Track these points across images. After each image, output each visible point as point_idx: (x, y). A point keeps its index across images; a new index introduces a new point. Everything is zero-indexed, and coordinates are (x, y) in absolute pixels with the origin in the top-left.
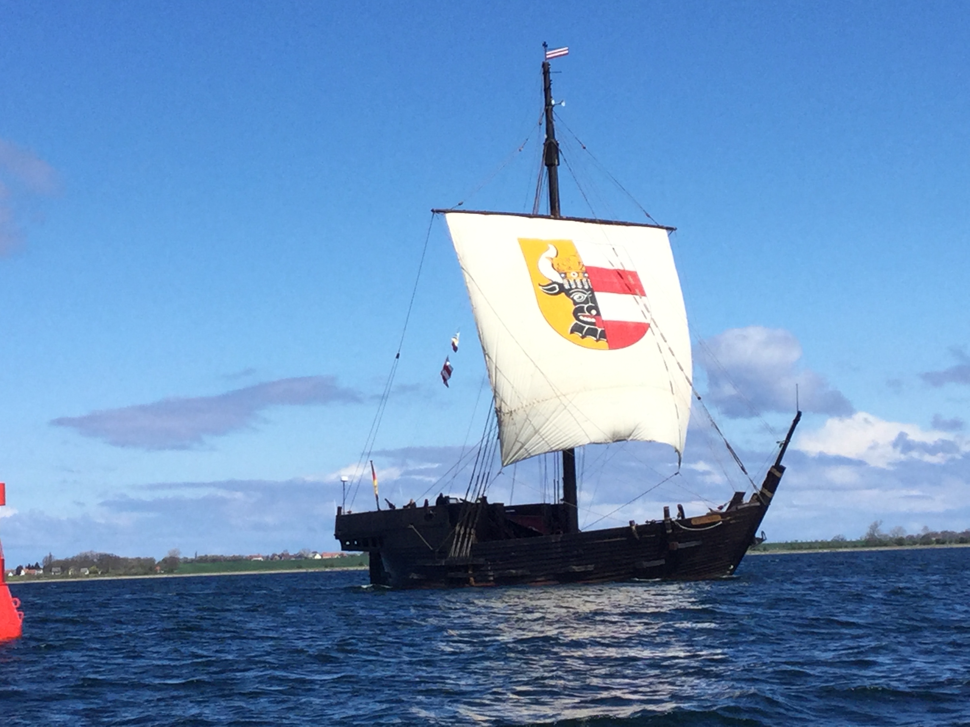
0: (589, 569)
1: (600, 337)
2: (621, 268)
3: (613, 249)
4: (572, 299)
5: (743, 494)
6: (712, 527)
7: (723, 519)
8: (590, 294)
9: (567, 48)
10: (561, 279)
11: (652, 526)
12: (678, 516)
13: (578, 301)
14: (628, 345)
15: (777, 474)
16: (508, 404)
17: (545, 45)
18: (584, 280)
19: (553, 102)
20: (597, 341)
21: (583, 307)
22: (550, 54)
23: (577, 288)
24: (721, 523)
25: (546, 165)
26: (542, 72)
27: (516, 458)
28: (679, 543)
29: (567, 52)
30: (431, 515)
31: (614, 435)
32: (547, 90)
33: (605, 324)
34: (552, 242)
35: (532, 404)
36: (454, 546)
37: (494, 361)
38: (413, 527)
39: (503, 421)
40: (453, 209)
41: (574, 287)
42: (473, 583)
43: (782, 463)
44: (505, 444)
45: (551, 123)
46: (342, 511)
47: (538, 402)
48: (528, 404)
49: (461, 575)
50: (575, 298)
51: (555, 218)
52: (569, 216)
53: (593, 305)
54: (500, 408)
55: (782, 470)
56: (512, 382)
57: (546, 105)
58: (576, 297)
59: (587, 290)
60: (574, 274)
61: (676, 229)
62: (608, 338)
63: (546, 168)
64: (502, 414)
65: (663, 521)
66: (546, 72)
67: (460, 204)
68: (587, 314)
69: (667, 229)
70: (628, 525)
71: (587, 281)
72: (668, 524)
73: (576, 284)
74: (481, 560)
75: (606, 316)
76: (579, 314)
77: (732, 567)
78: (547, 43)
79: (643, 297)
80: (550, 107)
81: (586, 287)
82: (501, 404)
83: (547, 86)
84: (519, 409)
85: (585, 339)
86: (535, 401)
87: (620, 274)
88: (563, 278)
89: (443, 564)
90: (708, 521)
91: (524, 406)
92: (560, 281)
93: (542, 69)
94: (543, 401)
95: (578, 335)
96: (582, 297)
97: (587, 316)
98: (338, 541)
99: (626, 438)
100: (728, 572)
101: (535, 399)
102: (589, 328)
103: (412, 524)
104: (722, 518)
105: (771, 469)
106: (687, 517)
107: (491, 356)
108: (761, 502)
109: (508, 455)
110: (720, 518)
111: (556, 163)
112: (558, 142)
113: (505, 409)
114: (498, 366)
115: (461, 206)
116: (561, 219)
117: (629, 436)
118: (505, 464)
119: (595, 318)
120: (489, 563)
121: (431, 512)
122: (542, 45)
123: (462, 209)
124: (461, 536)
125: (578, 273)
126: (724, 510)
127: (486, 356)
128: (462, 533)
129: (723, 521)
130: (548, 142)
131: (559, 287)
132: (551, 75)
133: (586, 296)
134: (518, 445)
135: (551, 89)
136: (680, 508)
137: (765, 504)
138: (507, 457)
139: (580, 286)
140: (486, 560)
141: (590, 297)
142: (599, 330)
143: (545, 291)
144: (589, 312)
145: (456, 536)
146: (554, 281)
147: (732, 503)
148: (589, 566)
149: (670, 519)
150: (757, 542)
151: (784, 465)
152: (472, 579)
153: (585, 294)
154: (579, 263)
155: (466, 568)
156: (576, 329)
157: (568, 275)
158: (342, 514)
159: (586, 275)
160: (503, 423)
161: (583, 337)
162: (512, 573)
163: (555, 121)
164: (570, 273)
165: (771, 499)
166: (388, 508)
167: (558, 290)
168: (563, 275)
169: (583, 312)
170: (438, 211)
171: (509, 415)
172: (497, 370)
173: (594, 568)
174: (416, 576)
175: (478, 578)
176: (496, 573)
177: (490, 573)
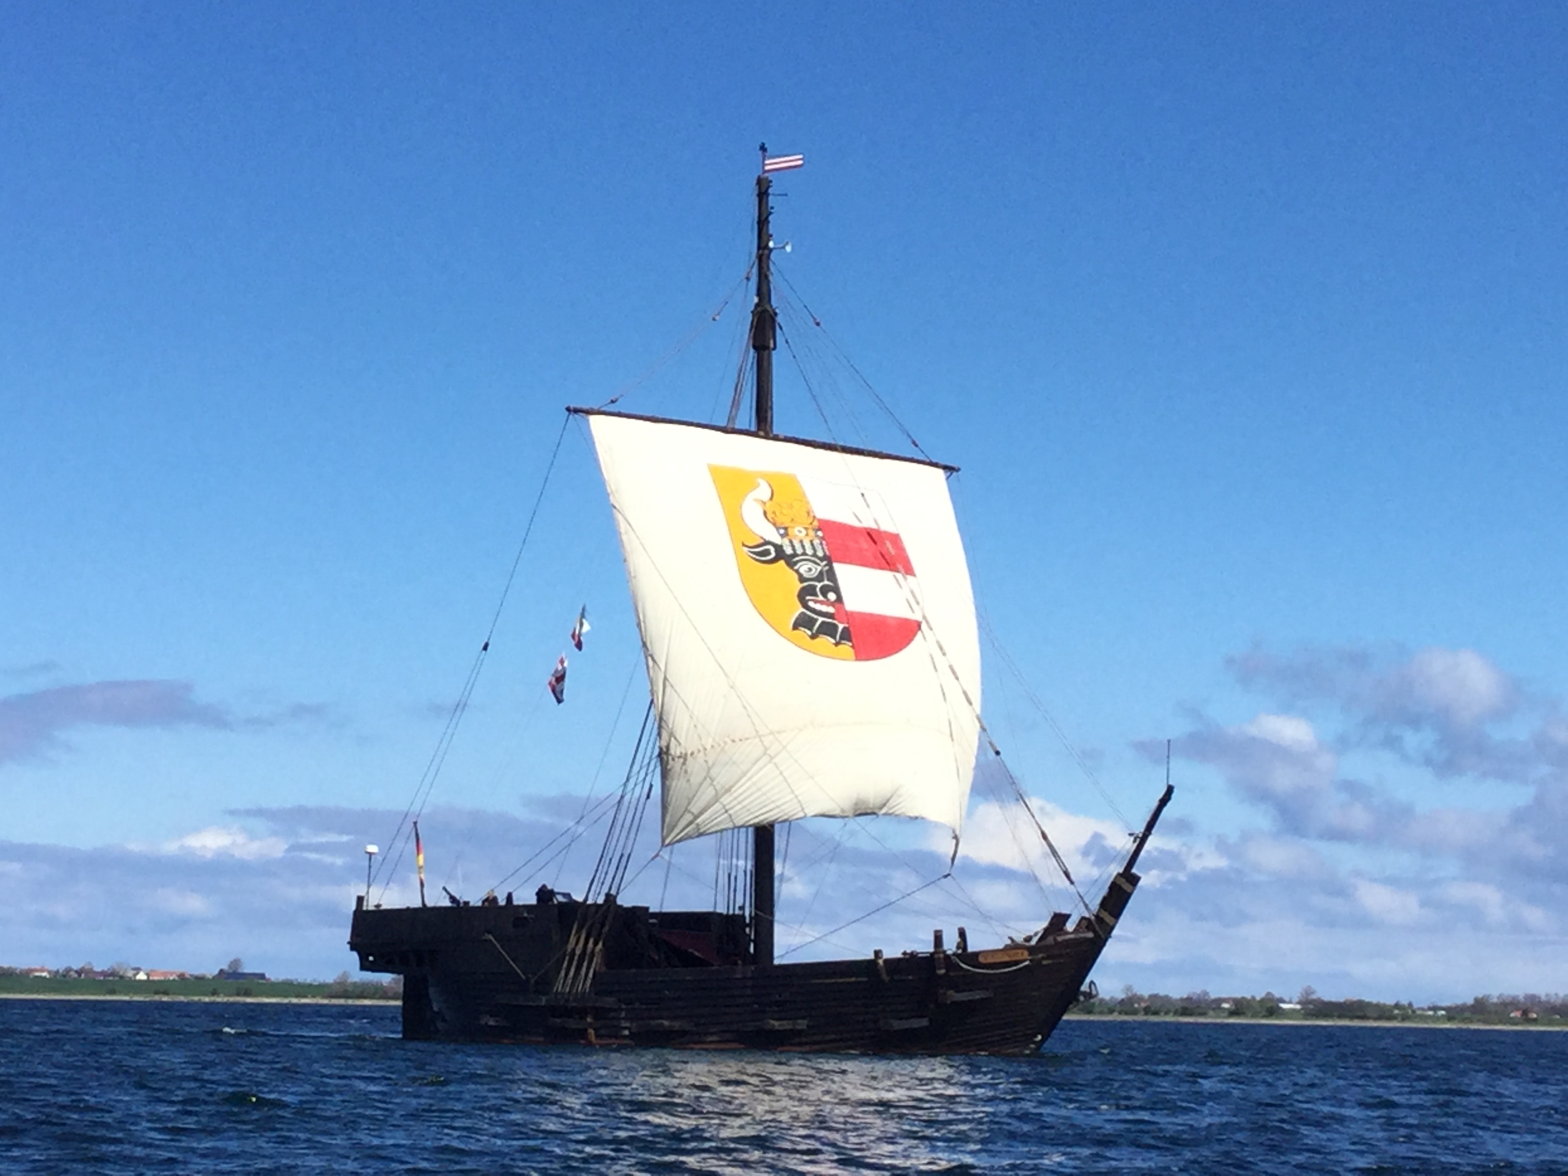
0: (799, 1027)
1: (842, 638)
2: (874, 526)
3: (863, 495)
4: (797, 571)
5: (1067, 917)
6: (1014, 968)
7: (1030, 958)
8: (826, 565)
9: (800, 157)
10: (779, 538)
11: (911, 960)
12: (958, 947)
13: (806, 575)
14: (885, 657)
15: (1126, 887)
17: (763, 148)
18: (816, 542)
19: (771, 244)
20: (837, 644)
21: (815, 587)
22: (771, 164)
23: (804, 554)
24: (1027, 963)
25: (754, 347)
26: (756, 192)
27: (686, 834)
28: (957, 992)
29: (800, 162)
30: (525, 918)
31: (856, 804)
32: (763, 223)
33: (850, 616)
34: (765, 476)
35: (722, 745)
36: (563, 973)
37: (663, 668)
38: (491, 937)
39: (670, 770)
40: (603, 409)
41: (799, 551)
42: (593, 1039)
43: (1134, 871)
44: (670, 809)
45: (766, 277)
46: (365, 903)
47: (733, 741)
48: (715, 745)
49: (572, 1024)
50: (802, 571)
51: (766, 437)
52: (790, 435)
53: (831, 584)
54: (668, 747)
55: (1134, 880)
56: (690, 706)
57: (759, 248)
58: (803, 568)
59: (822, 559)
60: (800, 532)
61: (958, 470)
62: (854, 640)
63: (752, 351)
64: (670, 758)
65: (932, 954)
66: (763, 194)
67: (613, 402)
68: (821, 598)
69: (945, 468)
70: (872, 956)
71: (821, 544)
72: (939, 958)
73: (803, 547)
74: (610, 1001)
75: (852, 604)
76: (808, 598)
77: (1039, 1037)
78: (766, 146)
79: (909, 577)
80: (766, 252)
81: (820, 554)
82: (670, 740)
83: (763, 218)
84: (699, 751)
85: (818, 640)
86: (727, 740)
87: (872, 536)
88: (782, 536)
89: (543, 1003)
90: (1006, 959)
91: (708, 747)
92: (778, 540)
93: (757, 187)
94: (741, 740)
95: (804, 633)
96: (814, 570)
97: (821, 602)
98: (355, 955)
99: (876, 811)
100: (1033, 1046)
101: (728, 737)
102: (823, 623)
103: (489, 933)
104: (1030, 954)
105: (1116, 877)
106: (971, 949)
107: (656, 658)
108: (1094, 931)
109: (674, 827)
110: (1026, 953)
111: (772, 345)
112: (777, 311)
113: (675, 750)
114: (668, 676)
115: (617, 403)
116: (776, 438)
117: (881, 808)
118: (667, 841)
119: (834, 606)
120: (623, 1006)
121: (525, 915)
122: (758, 147)
123: (616, 410)
124: (576, 958)
125: (806, 529)
126: (1033, 942)
127: (650, 659)
128: (578, 952)
129: (1031, 960)
130: (759, 309)
131: (776, 551)
132: (771, 198)
133: (819, 568)
134: (693, 812)
135: (768, 222)
136: (962, 934)
137: (1103, 936)
138: (672, 830)
139: (810, 551)
140: (618, 1000)
141: (827, 571)
142: (841, 627)
143: (754, 556)
144: (825, 595)
145: (567, 958)
146: (767, 539)
147: (1047, 932)
148: (800, 1021)
149: (944, 952)
150: (1082, 998)
151: (1139, 874)
152: (591, 1031)
153: (818, 565)
154: (808, 513)
155: (582, 1013)
156: (802, 622)
157: (790, 530)
158: (365, 908)
159: (820, 533)
160: (671, 773)
161: (813, 637)
162: (662, 1025)
163: (772, 274)
164: (793, 528)
165: (1112, 928)
166: (447, 903)
167: (773, 555)
168: (782, 531)
169: (816, 595)
170: (577, 411)
171: (682, 760)
172: (667, 683)
173: (808, 1026)
174: (492, 1022)
175: (602, 1031)
176: (637, 1024)
177: (624, 1024)
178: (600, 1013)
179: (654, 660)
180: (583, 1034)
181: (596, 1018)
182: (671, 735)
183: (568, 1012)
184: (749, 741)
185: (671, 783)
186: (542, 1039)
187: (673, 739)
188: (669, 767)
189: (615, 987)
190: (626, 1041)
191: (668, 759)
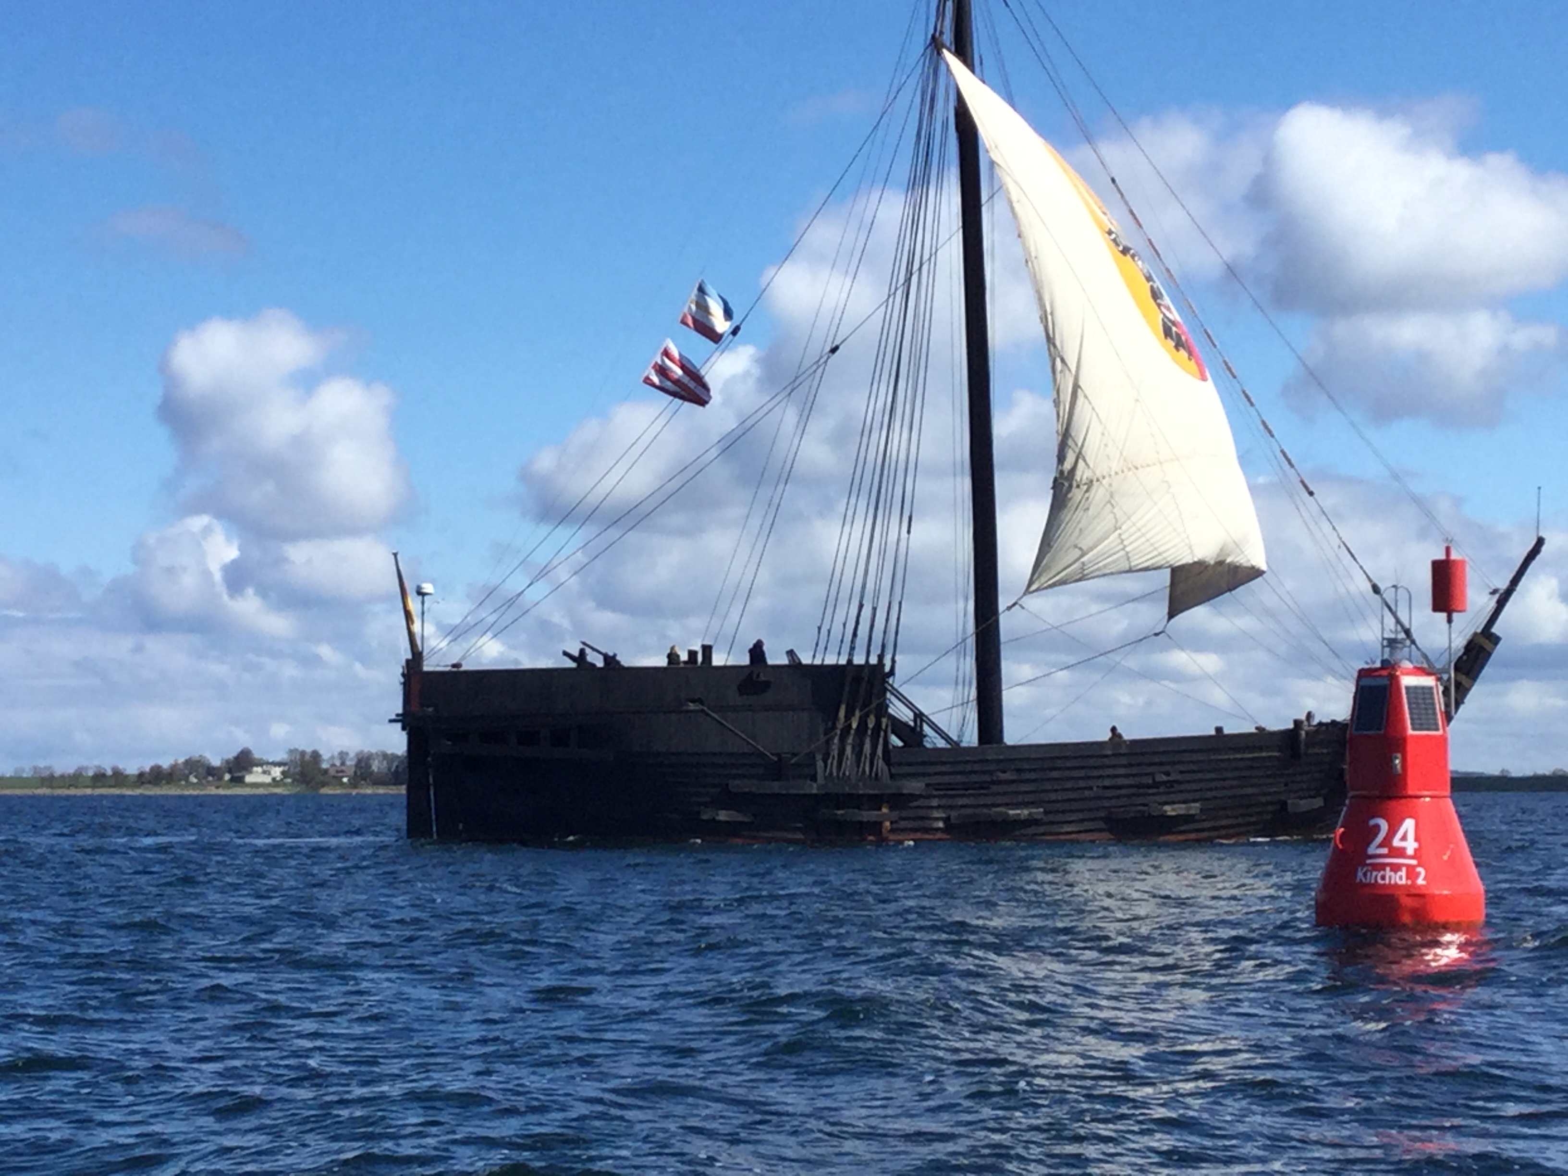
0: (1192, 812)
15: (1487, 645)
20: (1189, 359)
27: (1059, 580)
30: (763, 683)
35: (1125, 470)
36: (835, 754)
37: (1073, 368)
38: (701, 707)
42: (888, 834)
43: (1495, 630)
46: (422, 661)
47: (1137, 468)
48: (1119, 470)
54: (1072, 471)
55: (1494, 640)
56: (1103, 416)
64: (1073, 484)
70: (1291, 726)
82: (1076, 462)
84: (1104, 477)
86: (1131, 466)
89: (815, 791)
91: (1113, 473)
94: (1142, 467)
103: (696, 701)
105: (1473, 637)
109: (1050, 566)
120: (935, 793)
121: (763, 677)
124: (853, 732)
128: (854, 725)
134: (1077, 551)
140: (928, 785)
145: (839, 732)
148: (1193, 805)
151: (1498, 634)
152: (887, 825)
155: (875, 801)
156: (1167, 330)
158: (428, 668)
161: (1177, 348)
162: (1005, 814)
171: (1085, 487)
172: (1079, 391)
173: (1201, 810)
174: (723, 816)
175: (903, 824)
176: (954, 814)
177: (936, 814)
178: (898, 801)
179: (1063, 361)
180: (876, 826)
181: (891, 809)
182: (1079, 456)
183: (856, 801)
184: (1149, 469)
185: (1066, 515)
186: (799, 836)
187: (1081, 461)
188: (1069, 496)
189: (921, 769)
190: (939, 835)
191: (1071, 486)
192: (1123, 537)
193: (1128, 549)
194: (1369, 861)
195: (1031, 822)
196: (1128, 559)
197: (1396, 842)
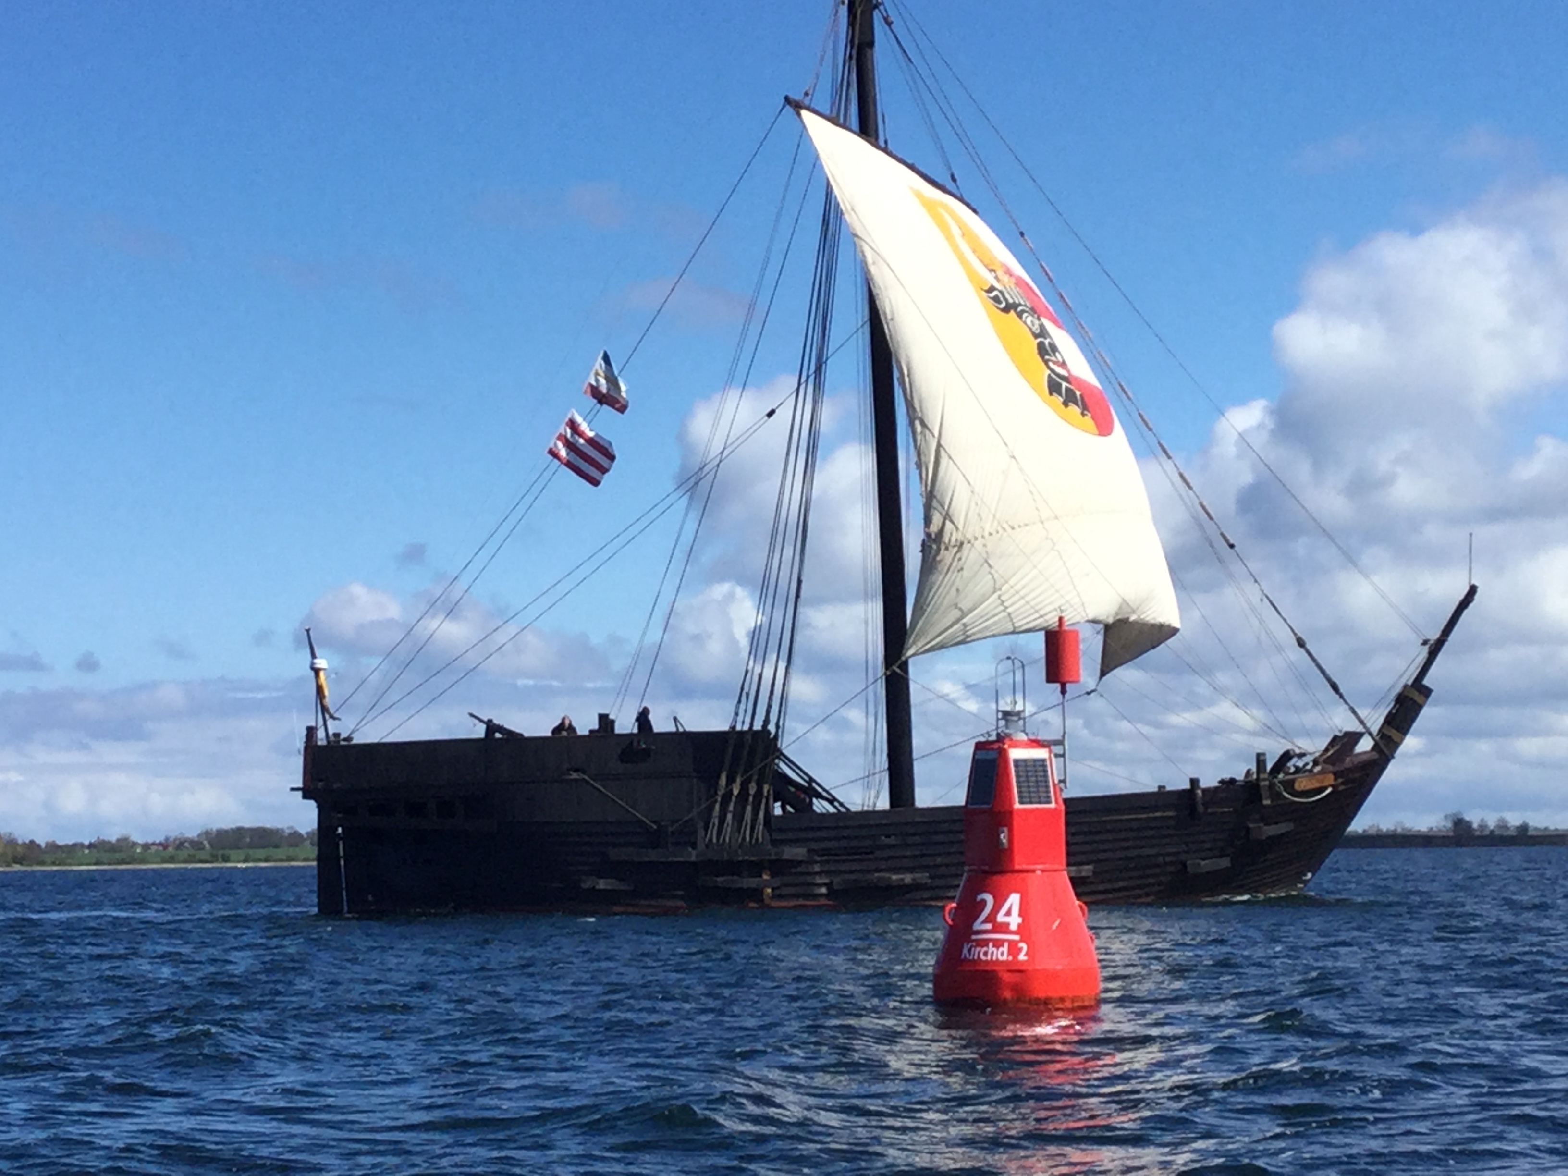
1: (1083, 408)
6: (1322, 795)
7: (1334, 783)
8: (1038, 319)
10: (996, 282)
11: (1226, 789)
13: (1033, 330)
15: (1416, 699)
16: (960, 527)
20: (1085, 415)
21: (1044, 344)
23: (1020, 304)
24: (1331, 787)
28: (1269, 825)
33: (1078, 382)
35: (1000, 530)
36: (716, 820)
37: (936, 435)
39: (940, 561)
40: (805, 103)
41: (1016, 300)
42: (772, 901)
43: (1426, 681)
46: (322, 735)
47: (1013, 528)
48: (993, 531)
50: (1028, 324)
55: (1425, 692)
56: (971, 481)
58: (1028, 321)
59: (1033, 314)
62: (1090, 412)
64: (943, 547)
68: (1053, 358)
70: (1187, 786)
72: (1264, 786)
73: (1014, 295)
74: (796, 852)
75: (1073, 367)
76: (1046, 357)
81: (1028, 307)
82: (944, 524)
84: (976, 539)
85: (1070, 409)
86: (1006, 526)
88: (997, 280)
90: (1313, 785)
91: (986, 534)
92: (997, 285)
94: (1020, 526)
95: (1060, 397)
96: (1035, 324)
97: (1056, 364)
101: (1010, 522)
102: (1066, 388)
103: (579, 771)
108: (1379, 752)
110: (1332, 779)
113: (951, 535)
114: (943, 443)
117: (1135, 612)
119: (1064, 369)
120: (818, 858)
123: (813, 106)
124: (733, 799)
127: (918, 423)
128: (737, 791)
131: (1003, 298)
134: (956, 614)
140: (809, 851)
141: (1042, 326)
142: (1077, 394)
143: (992, 302)
144: (1054, 355)
145: (720, 799)
151: (1430, 684)
152: (767, 891)
153: (1034, 319)
155: (755, 868)
156: (1053, 387)
157: (997, 274)
158: (322, 742)
161: (1066, 405)
162: (886, 879)
164: (997, 271)
167: (1003, 303)
168: (993, 274)
169: (1048, 353)
170: (791, 103)
171: (956, 549)
172: (942, 453)
174: (602, 884)
175: (786, 891)
176: (837, 880)
177: (819, 880)
178: (779, 867)
179: (924, 425)
180: (756, 894)
181: (773, 875)
182: (947, 516)
183: (734, 868)
184: (1028, 528)
185: (937, 578)
186: (683, 903)
187: (948, 523)
188: (938, 558)
189: (803, 835)
190: (823, 901)
191: (939, 549)
192: (1003, 598)
193: (1009, 610)
194: (974, 937)
195: (916, 887)
196: (1011, 620)
197: (1001, 918)
